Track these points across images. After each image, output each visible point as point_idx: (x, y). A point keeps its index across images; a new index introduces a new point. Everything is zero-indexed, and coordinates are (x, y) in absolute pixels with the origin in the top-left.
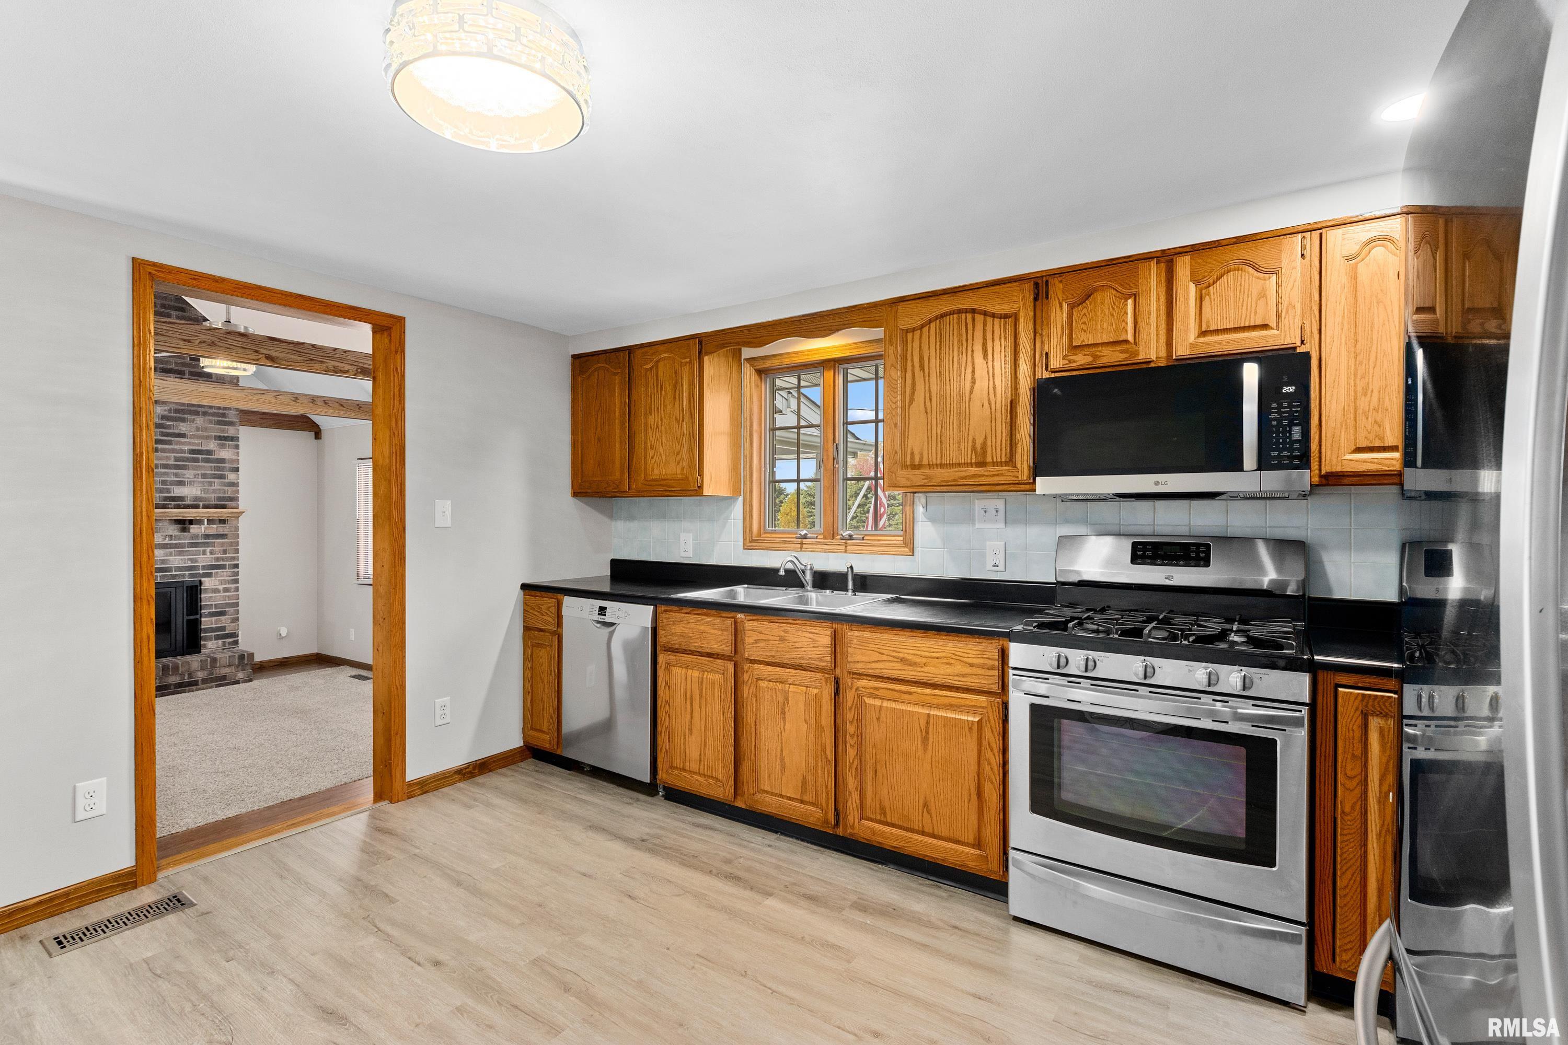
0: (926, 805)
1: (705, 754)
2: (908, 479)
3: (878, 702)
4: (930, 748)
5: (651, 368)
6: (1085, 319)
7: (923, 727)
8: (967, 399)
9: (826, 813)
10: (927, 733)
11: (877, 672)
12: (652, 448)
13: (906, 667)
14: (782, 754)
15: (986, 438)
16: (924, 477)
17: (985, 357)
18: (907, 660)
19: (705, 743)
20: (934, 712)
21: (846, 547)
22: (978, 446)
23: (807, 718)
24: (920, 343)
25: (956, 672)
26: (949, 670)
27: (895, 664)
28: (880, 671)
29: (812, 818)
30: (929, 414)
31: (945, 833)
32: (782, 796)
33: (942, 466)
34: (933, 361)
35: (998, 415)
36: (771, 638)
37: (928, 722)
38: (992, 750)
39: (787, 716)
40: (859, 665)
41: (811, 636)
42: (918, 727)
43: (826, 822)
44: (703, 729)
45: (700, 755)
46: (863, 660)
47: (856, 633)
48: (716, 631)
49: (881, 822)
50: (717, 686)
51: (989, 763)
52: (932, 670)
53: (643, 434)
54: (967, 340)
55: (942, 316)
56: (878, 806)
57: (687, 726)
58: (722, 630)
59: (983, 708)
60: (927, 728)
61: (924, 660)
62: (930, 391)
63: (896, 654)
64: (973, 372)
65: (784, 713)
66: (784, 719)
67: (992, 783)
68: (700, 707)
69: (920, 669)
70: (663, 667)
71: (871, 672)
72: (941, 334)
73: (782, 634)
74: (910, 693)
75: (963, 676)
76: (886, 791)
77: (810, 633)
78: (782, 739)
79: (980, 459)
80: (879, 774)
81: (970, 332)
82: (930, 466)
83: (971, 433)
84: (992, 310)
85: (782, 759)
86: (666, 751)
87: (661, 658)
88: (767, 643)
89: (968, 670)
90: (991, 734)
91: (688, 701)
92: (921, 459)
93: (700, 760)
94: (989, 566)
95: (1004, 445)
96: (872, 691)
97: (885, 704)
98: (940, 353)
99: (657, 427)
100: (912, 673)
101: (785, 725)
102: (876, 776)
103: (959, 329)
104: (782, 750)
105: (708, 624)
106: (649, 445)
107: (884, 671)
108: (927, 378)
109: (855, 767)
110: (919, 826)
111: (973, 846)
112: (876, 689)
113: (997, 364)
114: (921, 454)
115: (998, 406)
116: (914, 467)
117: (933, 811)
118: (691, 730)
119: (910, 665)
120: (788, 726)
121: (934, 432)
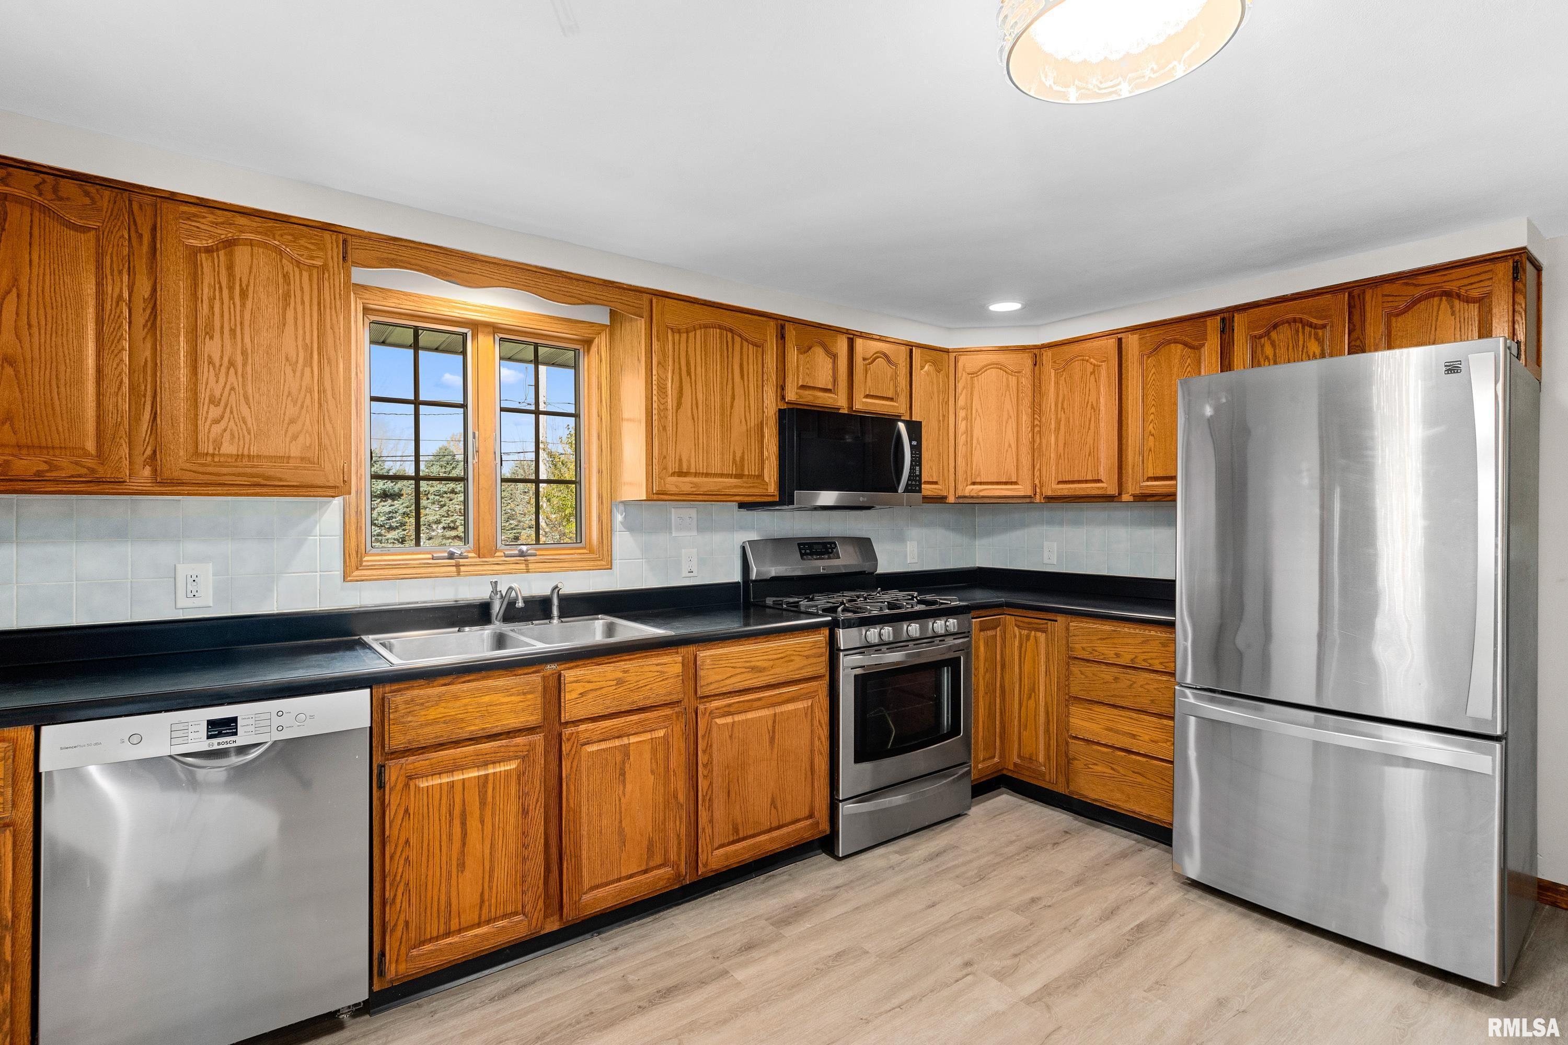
0: (773, 803)
1: (491, 888)
2: (677, 486)
3: (729, 720)
4: (776, 745)
5: (208, 250)
6: (808, 366)
7: (770, 728)
8: (729, 413)
9: (678, 866)
10: (774, 732)
11: (730, 689)
12: (214, 401)
13: (757, 675)
14: (620, 827)
15: (743, 453)
16: (692, 485)
17: (742, 377)
18: (757, 667)
19: (492, 870)
20: (778, 709)
21: (527, 565)
22: (738, 459)
23: (654, 766)
24: (687, 347)
25: (797, 666)
26: (792, 666)
27: (745, 675)
28: (731, 686)
29: (661, 883)
30: (696, 422)
31: (788, 819)
32: (619, 880)
33: (707, 475)
34: (699, 369)
35: (753, 432)
36: (603, 684)
37: (774, 722)
38: (821, 727)
39: (627, 776)
40: (712, 687)
41: (659, 668)
42: (766, 730)
43: (678, 875)
44: (487, 851)
45: (482, 894)
46: (717, 679)
47: (708, 653)
48: (513, 698)
49: (733, 842)
50: (514, 777)
51: (819, 738)
52: (778, 670)
53: (183, 374)
54: (728, 357)
55: (706, 327)
56: (731, 827)
57: (454, 863)
58: (524, 694)
59: (815, 692)
60: (774, 727)
61: (771, 663)
62: (696, 398)
63: (748, 664)
64: (733, 388)
65: (623, 774)
66: (624, 781)
67: (821, 754)
68: (482, 822)
69: (770, 673)
70: (400, 786)
71: (724, 690)
72: (706, 346)
73: (621, 675)
74: (760, 699)
75: (801, 668)
76: (738, 807)
77: (657, 665)
78: (620, 807)
79: (739, 472)
80: (733, 794)
81: (730, 350)
82: (696, 474)
83: (732, 446)
84: (747, 336)
85: (621, 831)
86: (407, 923)
87: (394, 773)
88: (598, 693)
89: (806, 662)
90: (820, 712)
91: (457, 823)
92: (689, 467)
93: (482, 902)
94: (685, 573)
95: (757, 461)
96: (726, 709)
97: (737, 718)
98: (706, 363)
99: (232, 364)
100: (762, 679)
101: (624, 787)
102: (729, 796)
103: (721, 342)
104: (621, 822)
105: (496, 690)
106: (204, 396)
107: (736, 685)
108: (693, 386)
109: (708, 798)
110: (767, 826)
111: (806, 818)
112: (729, 705)
113: (751, 386)
114: (689, 462)
115: (752, 425)
116: (681, 474)
117: (779, 806)
118: (462, 866)
119: (760, 672)
120: (629, 787)
121: (701, 441)
